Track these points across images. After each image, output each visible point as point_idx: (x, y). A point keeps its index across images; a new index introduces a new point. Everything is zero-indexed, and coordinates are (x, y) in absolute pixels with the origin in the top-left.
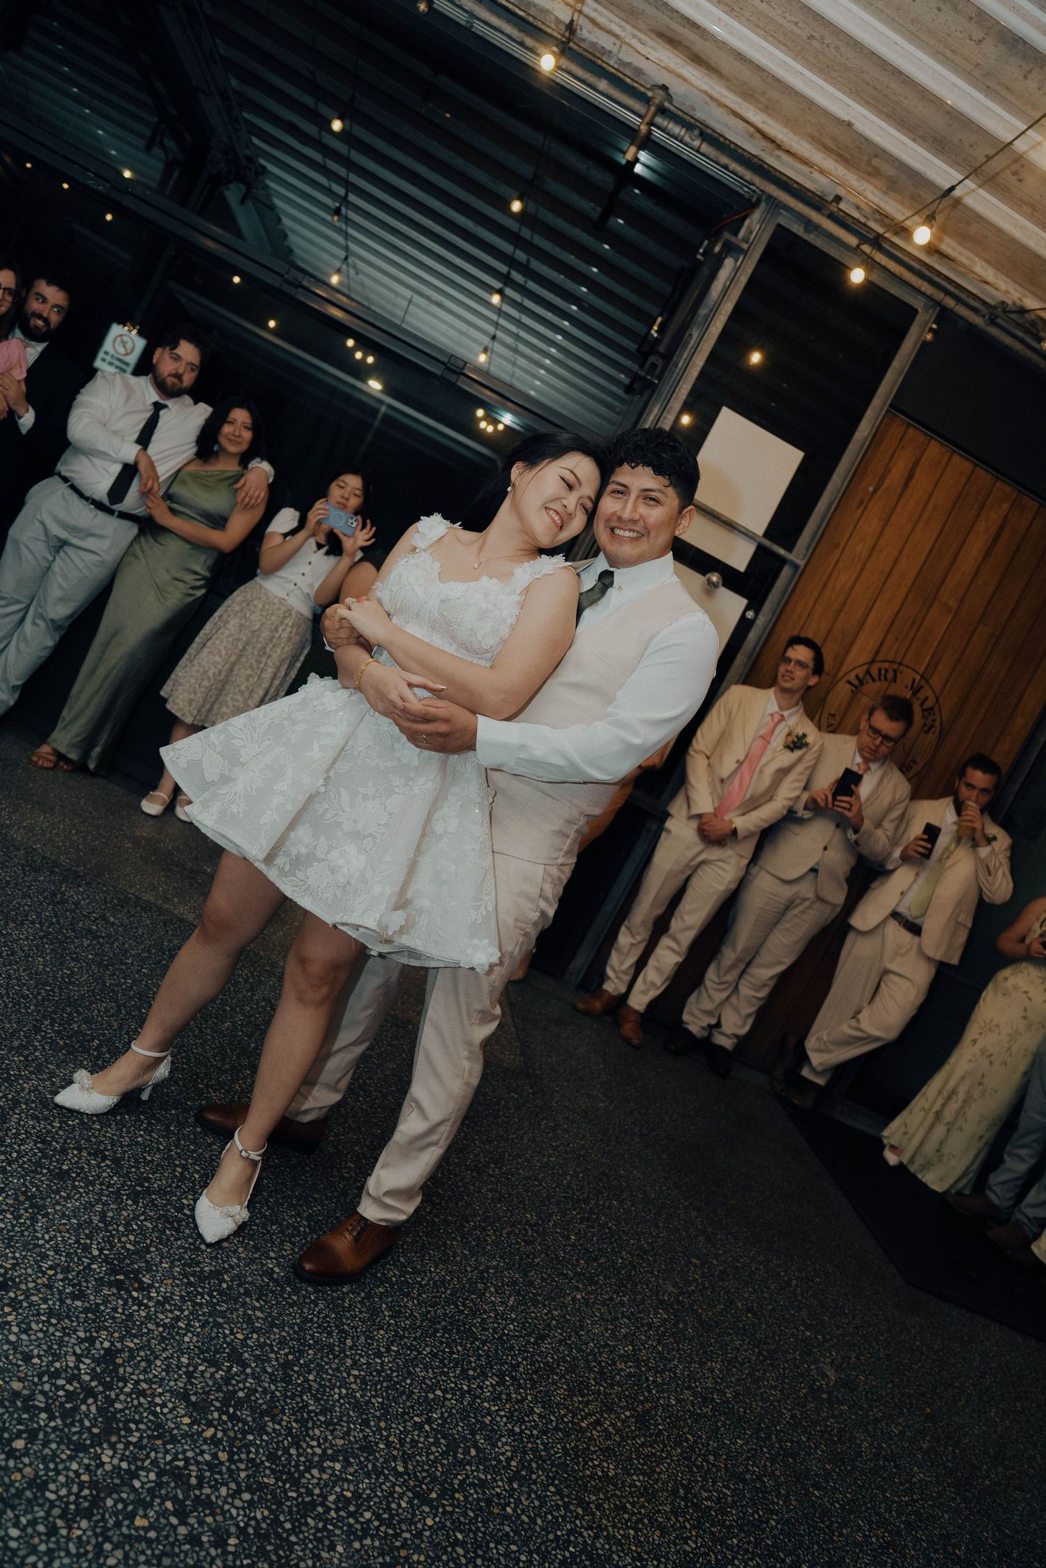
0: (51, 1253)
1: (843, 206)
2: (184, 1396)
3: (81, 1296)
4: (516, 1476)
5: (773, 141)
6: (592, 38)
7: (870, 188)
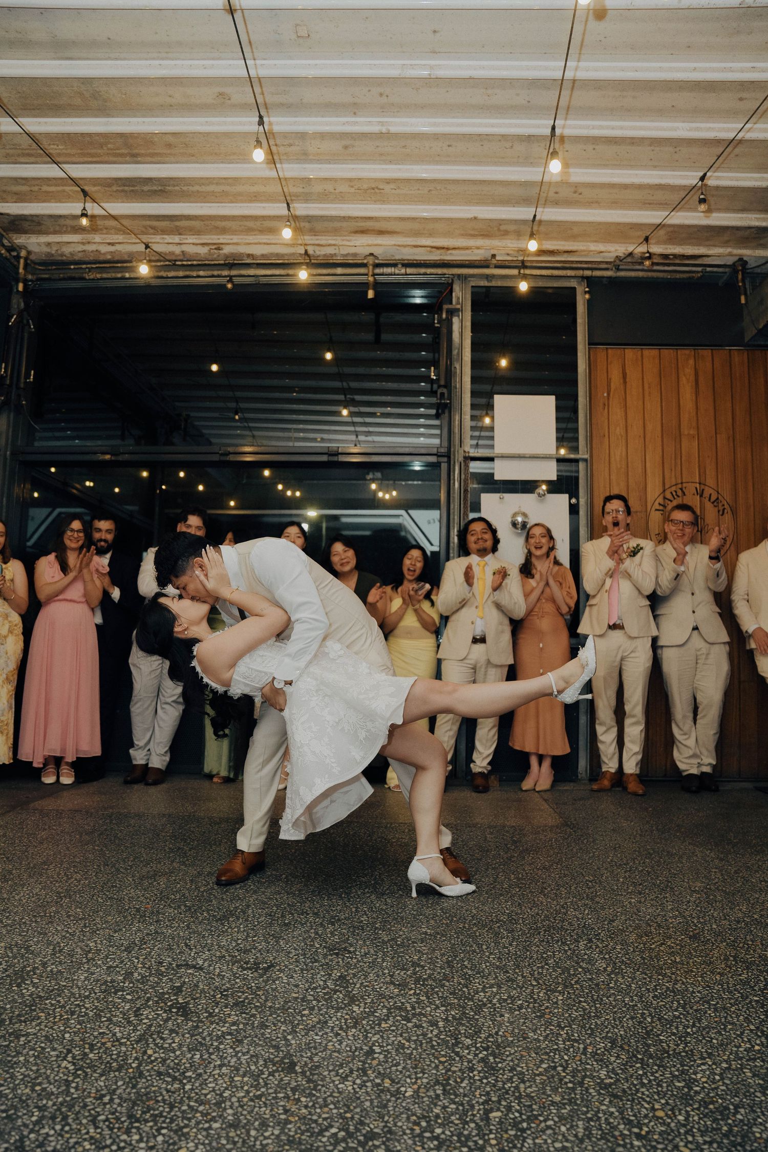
0: (293, 951)
1: (498, 258)
2: (392, 983)
3: (316, 961)
4: (612, 972)
5: (443, 248)
6: (323, 253)
7: (509, 241)
